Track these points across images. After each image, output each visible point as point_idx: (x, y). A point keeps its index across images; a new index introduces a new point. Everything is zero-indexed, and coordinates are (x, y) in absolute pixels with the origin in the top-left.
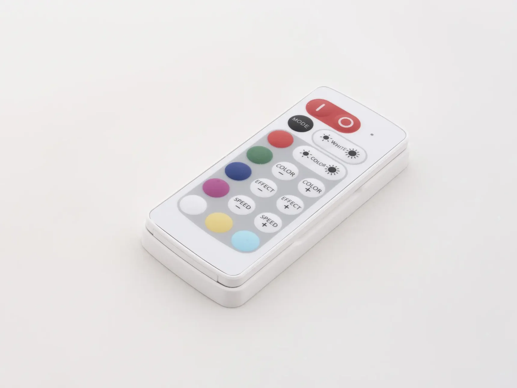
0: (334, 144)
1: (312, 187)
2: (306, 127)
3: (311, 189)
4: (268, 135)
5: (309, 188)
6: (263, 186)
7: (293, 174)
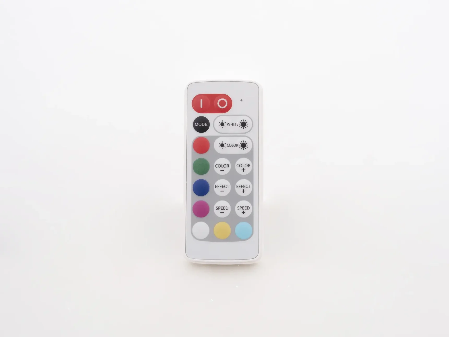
0: (229, 125)
1: (244, 166)
2: (206, 125)
3: (245, 168)
4: (193, 148)
5: (243, 168)
6: (221, 187)
7: (228, 166)
